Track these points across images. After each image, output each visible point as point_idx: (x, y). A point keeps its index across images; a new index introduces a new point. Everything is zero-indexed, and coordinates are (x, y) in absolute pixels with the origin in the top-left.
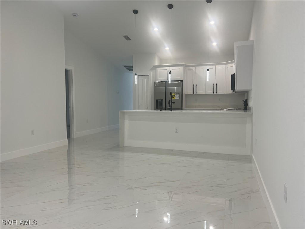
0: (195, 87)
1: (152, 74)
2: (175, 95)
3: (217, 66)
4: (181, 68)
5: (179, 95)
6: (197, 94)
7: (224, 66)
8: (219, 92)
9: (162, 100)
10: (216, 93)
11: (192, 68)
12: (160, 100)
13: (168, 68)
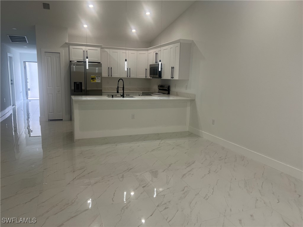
0: (110, 69)
1: (63, 52)
2: (96, 78)
3: (130, 51)
4: (99, 49)
5: (100, 78)
6: (112, 77)
7: (136, 52)
8: (132, 76)
9: (81, 83)
10: (129, 77)
11: (106, 50)
12: (79, 83)
13: (84, 48)
